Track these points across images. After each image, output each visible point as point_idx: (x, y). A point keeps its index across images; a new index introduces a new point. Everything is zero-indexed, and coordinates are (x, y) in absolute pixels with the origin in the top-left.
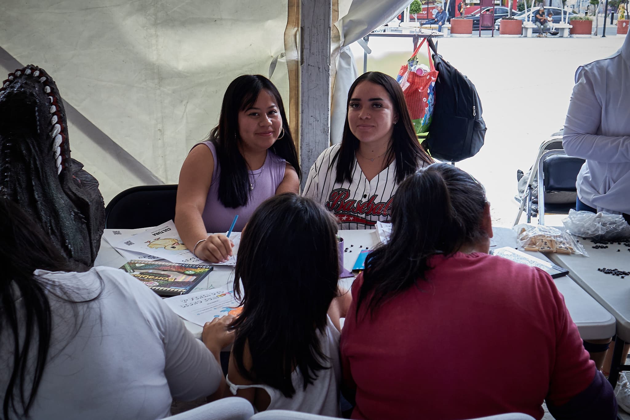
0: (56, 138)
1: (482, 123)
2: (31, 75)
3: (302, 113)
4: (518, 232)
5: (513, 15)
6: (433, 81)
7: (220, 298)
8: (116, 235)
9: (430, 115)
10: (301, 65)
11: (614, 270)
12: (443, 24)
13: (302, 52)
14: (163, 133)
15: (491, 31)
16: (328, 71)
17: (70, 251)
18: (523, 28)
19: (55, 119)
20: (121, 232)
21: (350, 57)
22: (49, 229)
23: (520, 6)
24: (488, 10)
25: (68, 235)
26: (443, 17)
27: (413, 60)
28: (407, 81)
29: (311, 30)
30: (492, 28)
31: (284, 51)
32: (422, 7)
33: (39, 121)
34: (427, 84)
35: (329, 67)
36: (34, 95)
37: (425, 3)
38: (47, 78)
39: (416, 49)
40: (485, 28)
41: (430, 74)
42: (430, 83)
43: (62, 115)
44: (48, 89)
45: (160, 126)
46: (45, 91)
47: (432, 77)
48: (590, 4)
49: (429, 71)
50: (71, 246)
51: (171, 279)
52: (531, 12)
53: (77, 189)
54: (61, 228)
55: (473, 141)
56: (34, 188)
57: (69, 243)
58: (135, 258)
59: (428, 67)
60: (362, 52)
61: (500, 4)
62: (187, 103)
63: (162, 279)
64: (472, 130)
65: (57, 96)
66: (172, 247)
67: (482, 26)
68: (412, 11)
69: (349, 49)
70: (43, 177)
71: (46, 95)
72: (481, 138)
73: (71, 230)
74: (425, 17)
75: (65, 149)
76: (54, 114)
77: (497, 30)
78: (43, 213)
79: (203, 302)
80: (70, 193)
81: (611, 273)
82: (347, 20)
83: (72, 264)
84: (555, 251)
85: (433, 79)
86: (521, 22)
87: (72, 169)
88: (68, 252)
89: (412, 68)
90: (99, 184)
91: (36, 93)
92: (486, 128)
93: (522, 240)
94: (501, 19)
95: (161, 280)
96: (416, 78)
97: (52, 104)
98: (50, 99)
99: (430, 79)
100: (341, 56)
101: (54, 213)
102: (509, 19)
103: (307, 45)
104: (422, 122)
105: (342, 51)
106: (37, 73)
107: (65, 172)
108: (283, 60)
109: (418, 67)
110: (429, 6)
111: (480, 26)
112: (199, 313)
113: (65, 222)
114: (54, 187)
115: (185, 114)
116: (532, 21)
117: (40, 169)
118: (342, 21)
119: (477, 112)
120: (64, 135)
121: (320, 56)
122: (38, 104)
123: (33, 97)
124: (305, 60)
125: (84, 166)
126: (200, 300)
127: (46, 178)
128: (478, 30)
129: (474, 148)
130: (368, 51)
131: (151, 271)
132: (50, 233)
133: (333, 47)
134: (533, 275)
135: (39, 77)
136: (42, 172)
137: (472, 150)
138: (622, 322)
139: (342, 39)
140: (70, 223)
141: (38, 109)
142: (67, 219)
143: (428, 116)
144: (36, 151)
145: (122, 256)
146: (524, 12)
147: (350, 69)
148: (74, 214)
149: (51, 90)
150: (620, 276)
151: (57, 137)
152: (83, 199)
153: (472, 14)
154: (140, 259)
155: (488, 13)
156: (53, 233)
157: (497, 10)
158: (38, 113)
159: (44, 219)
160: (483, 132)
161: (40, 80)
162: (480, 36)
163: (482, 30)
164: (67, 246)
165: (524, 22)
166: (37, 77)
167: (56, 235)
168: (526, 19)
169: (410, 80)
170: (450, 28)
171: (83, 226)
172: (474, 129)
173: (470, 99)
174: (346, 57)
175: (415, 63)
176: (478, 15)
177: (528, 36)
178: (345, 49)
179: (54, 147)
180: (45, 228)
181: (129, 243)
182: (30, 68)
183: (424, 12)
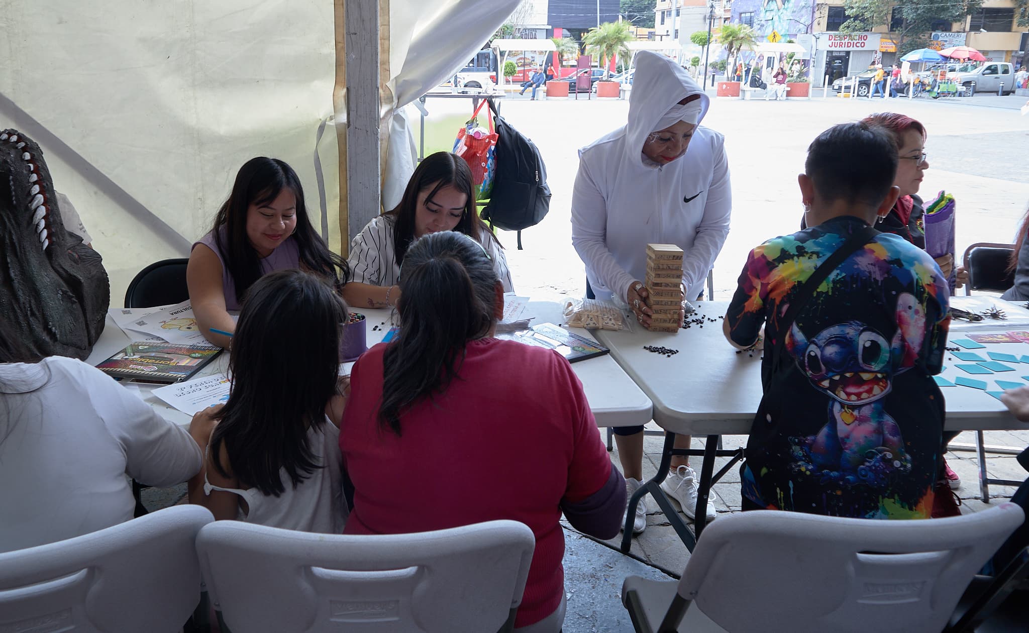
0: (38, 210)
1: (546, 189)
2: (8, 139)
3: (350, 179)
4: (565, 306)
5: (610, 77)
6: (493, 145)
7: (223, 384)
8: (126, 315)
9: (490, 180)
10: (348, 128)
11: (660, 348)
12: (538, 86)
13: (348, 115)
14: (204, 202)
15: (588, 94)
16: (377, 134)
17: (55, 334)
18: (620, 90)
19: (36, 189)
20: (131, 312)
21: (404, 120)
22: (28, 310)
23: (619, 67)
24: (586, 72)
25: (52, 317)
26: (539, 79)
27: (472, 123)
28: (465, 145)
29: (358, 90)
30: (588, 91)
31: (333, 114)
32: (517, 69)
33: (15, 191)
34: (486, 148)
35: (377, 130)
36: (8, 162)
37: (521, 65)
38: (26, 143)
39: (476, 110)
40: (582, 91)
41: (489, 137)
42: (489, 146)
43: (45, 184)
44: (27, 156)
45: (200, 195)
46: (23, 157)
47: (492, 141)
48: (691, 66)
49: (488, 134)
50: (55, 329)
51: (173, 363)
52: (628, 75)
53: (72, 265)
54: (43, 309)
55: (536, 208)
56: (9, 266)
57: (54, 325)
58: (142, 339)
59: (487, 130)
60: (418, 114)
61: (599, 66)
62: (230, 169)
63: (163, 363)
64: (535, 197)
65: (38, 164)
66: (188, 328)
67: (578, 89)
68: (507, 73)
69: (404, 112)
70: (21, 252)
71: (25, 163)
72: (545, 205)
73: (57, 311)
74: (522, 79)
75: (50, 222)
76: (35, 183)
77: (594, 92)
78: (20, 293)
79: (202, 389)
80: (60, 270)
81: (658, 351)
82: (401, 81)
83: (58, 348)
84: (601, 327)
85: (493, 142)
86: (619, 85)
87: (67, 243)
88: (53, 335)
89: (471, 131)
90: (102, 259)
91: (11, 160)
92: (551, 194)
93: (567, 315)
94: (598, 81)
95: (161, 364)
96: (474, 141)
97: (32, 172)
98: (29, 166)
99: (489, 142)
100: (394, 119)
101: (35, 293)
102: (606, 81)
103: (353, 106)
104: (481, 188)
105: (395, 114)
106: (14, 138)
107: (53, 247)
108: (332, 123)
109: (476, 129)
110: (525, 69)
111: (576, 88)
112: (195, 402)
113: (49, 302)
114: (35, 264)
115: (228, 181)
116: (630, 83)
117: (16, 244)
118: (395, 81)
119: (540, 177)
120: (48, 207)
121: (368, 119)
122: (14, 172)
123: (7, 165)
124: (351, 123)
125: (83, 240)
126: (200, 387)
127: (25, 254)
128: (575, 93)
129: (538, 217)
130: (424, 113)
131: (153, 354)
132: (29, 315)
133: (383, 111)
134: (551, 361)
135: (17, 142)
136: (20, 248)
137: (536, 217)
138: (660, 408)
139: (395, 101)
140: (56, 303)
141: (13, 178)
142: (52, 298)
143: (488, 182)
144: (12, 225)
145: (128, 337)
146: (622, 74)
147: (403, 132)
148: (61, 293)
149: (31, 157)
150: (667, 354)
151: (39, 208)
152: (75, 276)
153: (570, 76)
154: (147, 341)
155: (586, 75)
156: (33, 314)
157: (595, 71)
158: (14, 182)
159: (22, 300)
160: (547, 198)
161: (17, 145)
162: (576, 99)
163: (578, 92)
164: (51, 329)
165: (622, 85)
166: (14, 142)
167: (37, 318)
168: (624, 82)
169: (468, 144)
170: (546, 91)
171: (74, 306)
172: (536, 195)
173: (533, 163)
174: (400, 120)
175: (474, 125)
176: (575, 78)
177: (625, 99)
178: (400, 111)
179: (34, 220)
180: (23, 309)
181: (141, 323)
182: (7, 132)
183: (520, 74)
